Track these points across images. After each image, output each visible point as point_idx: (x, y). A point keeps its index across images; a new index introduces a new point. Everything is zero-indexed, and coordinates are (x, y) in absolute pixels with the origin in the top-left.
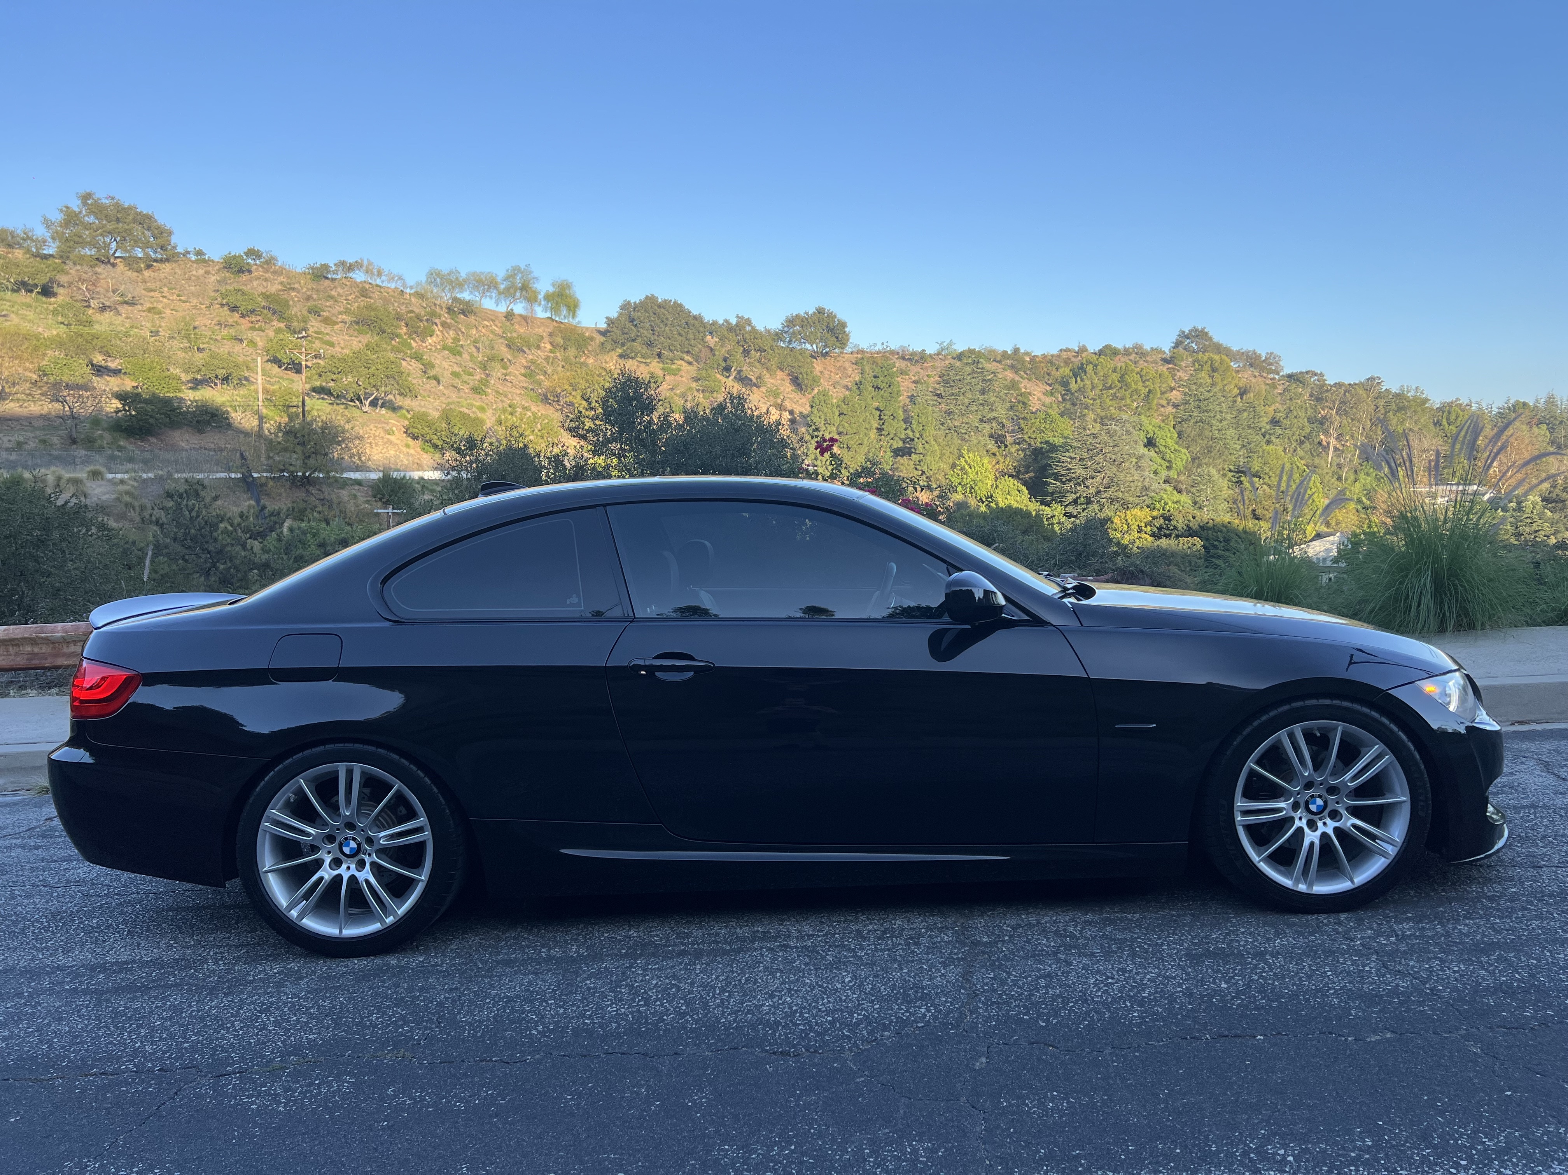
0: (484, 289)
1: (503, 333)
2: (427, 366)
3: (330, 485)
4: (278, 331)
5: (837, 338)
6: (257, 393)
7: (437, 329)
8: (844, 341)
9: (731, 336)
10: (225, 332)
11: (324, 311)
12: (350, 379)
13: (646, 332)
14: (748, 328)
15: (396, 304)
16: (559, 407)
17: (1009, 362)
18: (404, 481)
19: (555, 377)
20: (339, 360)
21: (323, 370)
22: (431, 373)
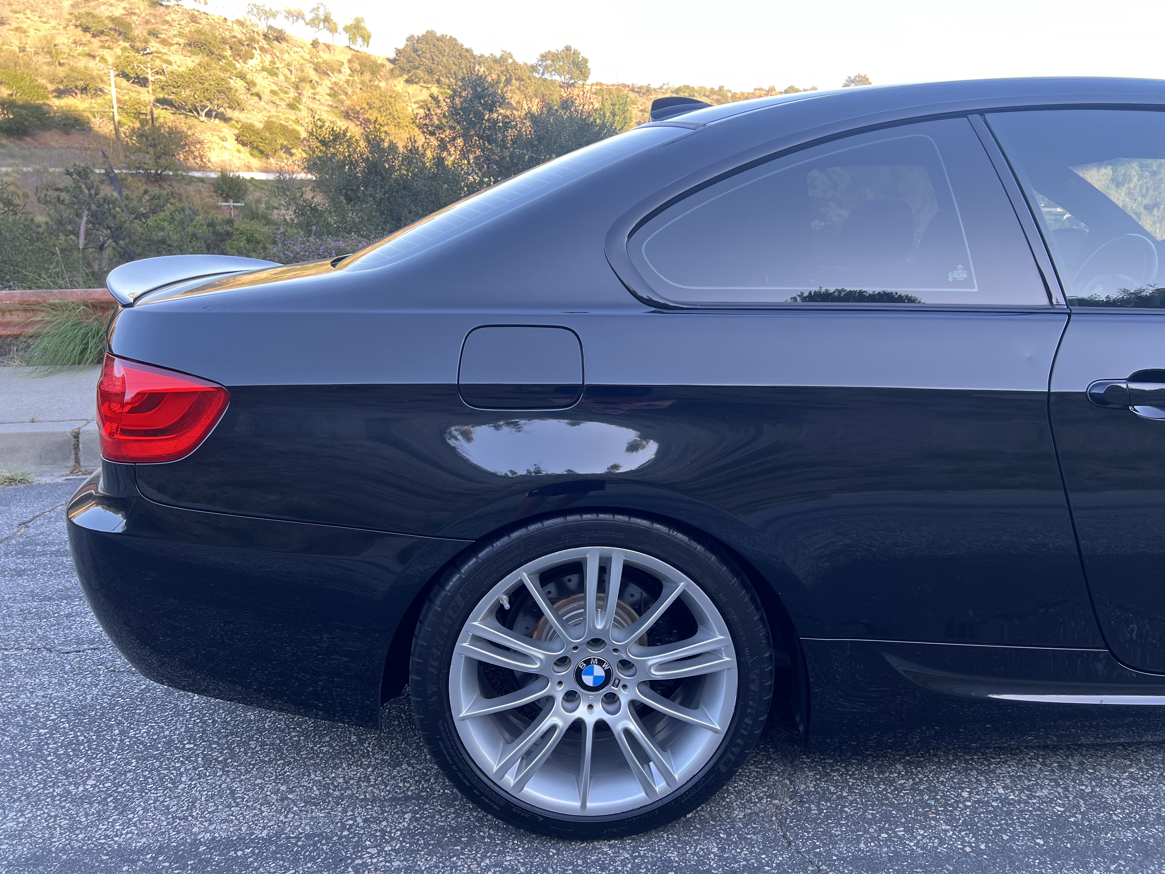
0: (293, 20)
1: (311, 58)
2: (250, 85)
3: (179, 181)
4: (124, 49)
5: (581, 71)
6: (111, 101)
7: (257, 53)
8: (586, 75)
9: (496, 66)
10: (80, 49)
11: (161, 34)
12: (188, 92)
13: (427, 61)
14: (510, 61)
15: (221, 30)
16: (359, 123)
17: (715, 97)
18: (239, 181)
19: (354, 97)
20: (178, 76)
21: (165, 84)
22: (254, 90)
